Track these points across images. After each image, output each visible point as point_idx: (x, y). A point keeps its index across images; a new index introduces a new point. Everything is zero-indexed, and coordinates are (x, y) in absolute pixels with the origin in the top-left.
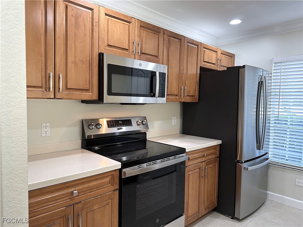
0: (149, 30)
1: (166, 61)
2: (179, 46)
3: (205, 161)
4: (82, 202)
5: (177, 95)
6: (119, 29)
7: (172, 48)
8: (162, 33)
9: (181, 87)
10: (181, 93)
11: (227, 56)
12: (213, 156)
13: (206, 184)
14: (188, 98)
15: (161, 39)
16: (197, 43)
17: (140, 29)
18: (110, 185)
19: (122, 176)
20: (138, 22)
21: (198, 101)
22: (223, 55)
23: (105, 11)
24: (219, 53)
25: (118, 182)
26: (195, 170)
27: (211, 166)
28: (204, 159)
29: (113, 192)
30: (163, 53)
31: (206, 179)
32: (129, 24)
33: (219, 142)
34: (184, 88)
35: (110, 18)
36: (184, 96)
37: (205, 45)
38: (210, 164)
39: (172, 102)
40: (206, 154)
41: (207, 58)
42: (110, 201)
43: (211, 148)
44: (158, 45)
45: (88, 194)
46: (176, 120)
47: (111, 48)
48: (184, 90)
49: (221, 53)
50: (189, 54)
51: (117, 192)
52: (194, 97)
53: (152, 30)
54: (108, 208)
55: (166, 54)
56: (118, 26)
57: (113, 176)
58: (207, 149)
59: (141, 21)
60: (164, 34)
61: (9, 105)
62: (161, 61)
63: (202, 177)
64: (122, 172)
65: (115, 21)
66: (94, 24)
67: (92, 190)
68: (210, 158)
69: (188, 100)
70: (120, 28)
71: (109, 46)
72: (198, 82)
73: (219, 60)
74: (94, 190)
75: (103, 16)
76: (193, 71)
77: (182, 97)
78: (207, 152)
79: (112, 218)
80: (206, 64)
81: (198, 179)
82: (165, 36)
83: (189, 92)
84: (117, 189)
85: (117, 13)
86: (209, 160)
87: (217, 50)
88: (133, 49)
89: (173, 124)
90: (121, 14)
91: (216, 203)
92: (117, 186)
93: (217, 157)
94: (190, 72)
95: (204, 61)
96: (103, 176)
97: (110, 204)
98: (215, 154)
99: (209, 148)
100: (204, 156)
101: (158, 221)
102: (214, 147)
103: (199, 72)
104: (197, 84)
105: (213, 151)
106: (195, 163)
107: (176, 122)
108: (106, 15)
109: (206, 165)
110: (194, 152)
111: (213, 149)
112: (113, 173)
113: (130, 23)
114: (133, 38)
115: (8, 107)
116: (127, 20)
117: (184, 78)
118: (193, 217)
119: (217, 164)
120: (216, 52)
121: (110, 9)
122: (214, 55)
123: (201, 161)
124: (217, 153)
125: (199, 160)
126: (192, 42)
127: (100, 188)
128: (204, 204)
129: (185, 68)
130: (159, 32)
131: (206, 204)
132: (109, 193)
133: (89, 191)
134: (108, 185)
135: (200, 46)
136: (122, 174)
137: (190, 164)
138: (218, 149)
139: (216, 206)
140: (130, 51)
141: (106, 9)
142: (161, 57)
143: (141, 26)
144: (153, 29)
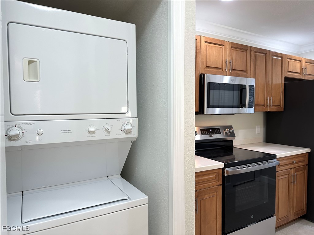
0: (238, 50)
1: (253, 75)
2: (265, 60)
3: (294, 168)
4: (197, 191)
5: (263, 105)
6: (214, 53)
7: (258, 62)
8: (249, 51)
9: (267, 98)
10: (267, 103)
11: (312, 64)
12: (302, 164)
13: (295, 190)
14: (274, 107)
15: (248, 56)
16: (281, 55)
17: (231, 49)
18: (216, 180)
19: (225, 174)
20: (229, 44)
21: (283, 110)
22: (308, 64)
23: (205, 40)
24: (304, 62)
25: (221, 179)
26: (285, 176)
27: (300, 173)
28: (293, 166)
29: (218, 186)
30: (250, 67)
31: (295, 185)
32: (222, 47)
33: (308, 150)
34: (270, 98)
35: (208, 44)
36: (270, 106)
37: (289, 55)
38: (298, 171)
39: (259, 111)
40: (295, 161)
41: (291, 68)
42: (215, 193)
43: (299, 156)
44: (246, 61)
45: (202, 185)
46: (259, 129)
47: (208, 68)
48: (270, 100)
49: (306, 62)
50: (274, 66)
51: (221, 187)
52: (279, 106)
53: (240, 49)
54: (215, 198)
55: (253, 68)
56: (214, 50)
57: (218, 173)
58: (296, 156)
59: (232, 43)
60: (251, 51)
61: (187, 118)
62: (248, 75)
63: (291, 183)
64: (225, 171)
65: (212, 46)
66: (197, 52)
67: (203, 183)
68: (299, 165)
69: (274, 109)
70: (216, 52)
71: (207, 67)
72: (283, 92)
73: (304, 69)
74: (205, 183)
75: (203, 44)
76: (278, 81)
77: (268, 106)
78: (296, 160)
79: (217, 208)
80: (290, 73)
81: (288, 184)
82: (252, 53)
83: (275, 101)
84: (220, 185)
85: (214, 39)
86: (298, 167)
87: (301, 59)
88: (225, 67)
89: (256, 133)
90: (216, 39)
91: (305, 210)
92: (220, 182)
93: (306, 165)
94: (274, 82)
95: (289, 72)
96: (211, 172)
97: (216, 196)
98: (304, 161)
99: (298, 156)
100: (293, 163)
101: (252, 217)
102: (303, 155)
103: (283, 82)
104: (283, 94)
105: (302, 159)
106: (285, 169)
107: (259, 131)
108: (206, 42)
109: (295, 172)
110: (284, 159)
111: (301, 156)
112: (218, 171)
113: (223, 45)
114: (225, 58)
115: (187, 119)
116: (220, 44)
117: (270, 88)
118: (282, 220)
119: (306, 172)
120: (301, 61)
121: (208, 37)
122: (298, 64)
123: (291, 167)
124: (306, 161)
125: (289, 166)
126: (277, 54)
127: (209, 182)
128: (293, 209)
129: (270, 80)
130: (247, 50)
131: (295, 210)
132: (215, 187)
133: (201, 183)
134: (214, 181)
135: (284, 57)
136: (225, 173)
137: (280, 170)
138: (307, 157)
139: (305, 213)
140: (223, 70)
141: (206, 38)
142: (248, 71)
143: (232, 47)
144: (242, 48)
